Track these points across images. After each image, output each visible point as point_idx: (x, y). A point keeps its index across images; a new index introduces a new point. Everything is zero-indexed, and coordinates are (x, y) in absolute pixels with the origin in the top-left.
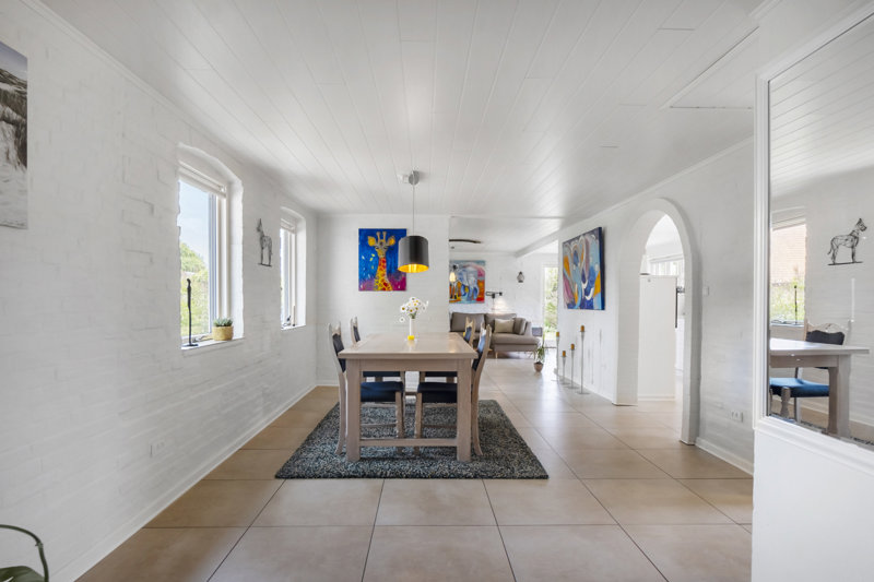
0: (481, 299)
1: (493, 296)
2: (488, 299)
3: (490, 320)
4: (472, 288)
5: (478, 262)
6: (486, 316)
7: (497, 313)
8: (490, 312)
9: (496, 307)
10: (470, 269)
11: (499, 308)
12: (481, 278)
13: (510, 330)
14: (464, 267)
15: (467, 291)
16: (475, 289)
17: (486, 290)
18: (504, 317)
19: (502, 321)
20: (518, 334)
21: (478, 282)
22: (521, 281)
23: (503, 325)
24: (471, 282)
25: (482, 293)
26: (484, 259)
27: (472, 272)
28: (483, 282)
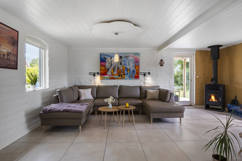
0: (137, 77)
1: (145, 75)
2: (141, 76)
3: (144, 91)
4: (132, 70)
5: (135, 54)
6: (141, 88)
7: (147, 85)
8: (143, 85)
9: (146, 82)
10: (130, 58)
11: (148, 82)
12: (137, 64)
13: (157, 97)
14: (127, 57)
15: (129, 72)
16: (134, 71)
17: (140, 71)
18: (152, 88)
19: (151, 91)
20: (164, 101)
21: (135, 66)
22: (162, 65)
23: (152, 94)
24: (131, 66)
25: (138, 73)
26: (139, 52)
27: (131, 60)
28: (138, 66)
